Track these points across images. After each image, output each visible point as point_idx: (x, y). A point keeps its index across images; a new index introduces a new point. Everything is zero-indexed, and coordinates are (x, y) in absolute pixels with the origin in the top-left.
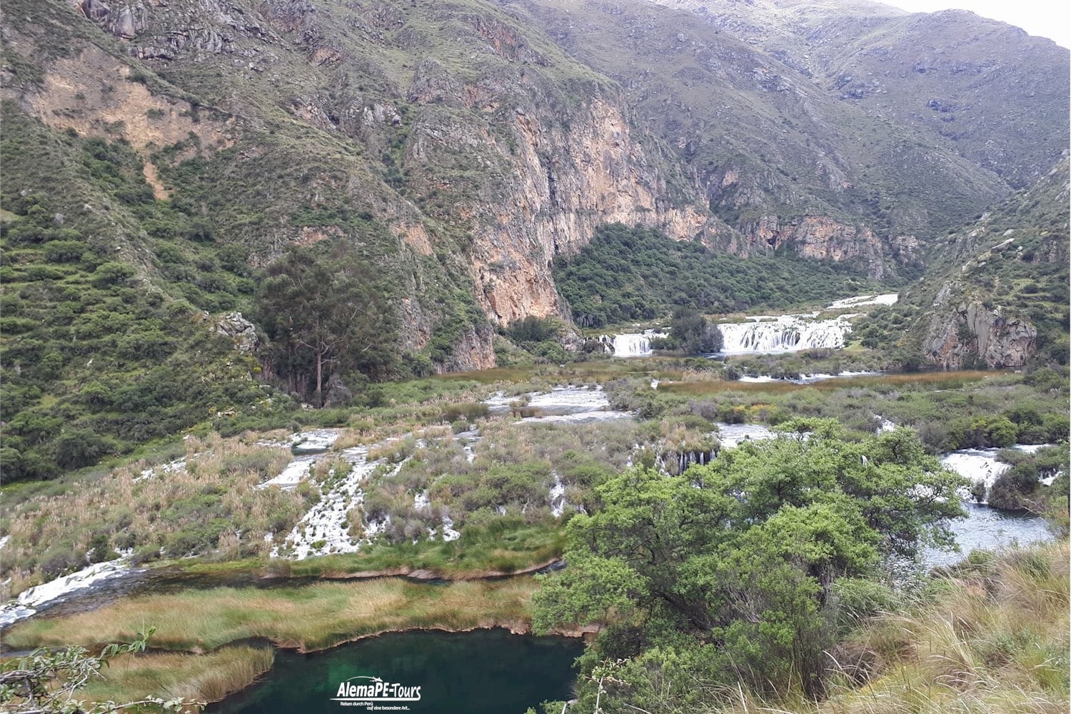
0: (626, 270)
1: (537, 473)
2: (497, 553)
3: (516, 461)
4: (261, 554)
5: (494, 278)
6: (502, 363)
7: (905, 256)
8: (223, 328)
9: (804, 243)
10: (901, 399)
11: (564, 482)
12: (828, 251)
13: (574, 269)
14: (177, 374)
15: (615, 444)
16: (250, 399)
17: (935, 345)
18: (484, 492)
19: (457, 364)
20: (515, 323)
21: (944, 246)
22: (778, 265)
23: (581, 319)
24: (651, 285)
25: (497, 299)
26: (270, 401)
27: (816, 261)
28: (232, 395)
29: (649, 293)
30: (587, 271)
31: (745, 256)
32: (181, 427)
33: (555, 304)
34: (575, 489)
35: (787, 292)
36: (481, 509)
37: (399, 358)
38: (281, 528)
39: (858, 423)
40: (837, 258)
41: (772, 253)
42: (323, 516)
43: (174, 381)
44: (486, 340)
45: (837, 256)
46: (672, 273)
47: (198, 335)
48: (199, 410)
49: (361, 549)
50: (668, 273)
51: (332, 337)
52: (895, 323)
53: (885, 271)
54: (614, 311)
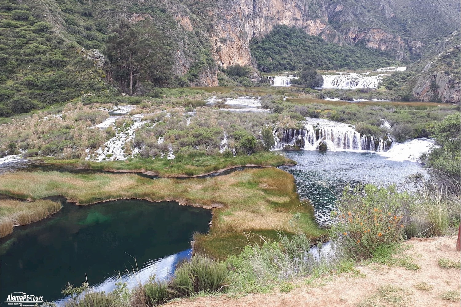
0: (285, 47)
1: (216, 133)
2: (188, 167)
3: (208, 127)
4: (81, 157)
5: (222, 45)
6: (221, 85)
7: (414, 50)
8: (90, 56)
9: (369, 41)
10: (396, 112)
11: (228, 138)
12: (379, 46)
13: (260, 44)
14: (68, 75)
15: (255, 123)
16: (100, 89)
17: (419, 90)
18: (190, 139)
19: (200, 83)
20: (230, 68)
21: (433, 46)
22: (356, 50)
23: (261, 68)
24: (296, 55)
25: (222, 55)
26: (108, 91)
27: (373, 50)
28: (91, 87)
29: (294, 58)
30: (267, 46)
31: (341, 45)
32: (68, 99)
33: (249, 60)
34: (232, 142)
35: (358, 63)
36: (187, 146)
37: (173, 78)
38: (94, 146)
39: (372, 122)
40: (383, 49)
41: (354, 44)
42: (115, 143)
43: (67, 78)
44: (214, 73)
45: (383, 48)
46: (306, 50)
47: (78, 59)
48: (76, 92)
49: (128, 159)
50: (304, 50)
52: (402, 79)
53: (404, 57)
54: (277, 66)
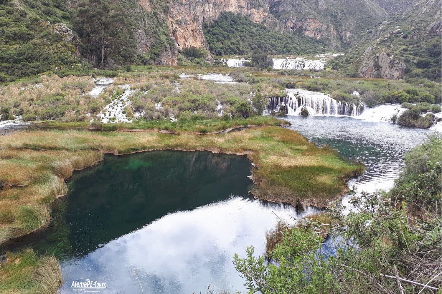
0: (233, 33)
1: (210, 99)
2: (197, 126)
3: (200, 94)
4: (86, 121)
5: (178, 27)
6: (180, 64)
7: (345, 40)
8: (57, 30)
9: (306, 30)
10: (360, 83)
11: (222, 104)
12: (315, 35)
13: (211, 29)
14: (35, 49)
15: (243, 91)
16: (71, 63)
17: (364, 70)
18: (187, 104)
19: (161, 62)
20: (185, 49)
21: (365, 34)
22: (295, 38)
23: (213, 51)
24: (243, 40)
25: (178, 37)
26: (80, 65)
27: (310, 38)
28: (62, 60)
29: (242, 44)
30: (216, 31)
31: (282, 33)
32: (38, 73)
33: (203, 43)
34: (227, 107)
35: (297, 49)
36: (186, 111)
37: (136, 56)
38: (94, 111)
39: (344, 90)
40: (318, 38)
41: (292, 33)
42: (113, 108)
43: (34, 51)
44: (174, 53)
45: (318, 37)
46: (252, 36)
47: (45, 32)
48: (46, 65)
49: (133, 122)
50: (250, 36)
51: (110, 38)
52: (346, 61)
53: (336, 45)
54: (227, 49)
